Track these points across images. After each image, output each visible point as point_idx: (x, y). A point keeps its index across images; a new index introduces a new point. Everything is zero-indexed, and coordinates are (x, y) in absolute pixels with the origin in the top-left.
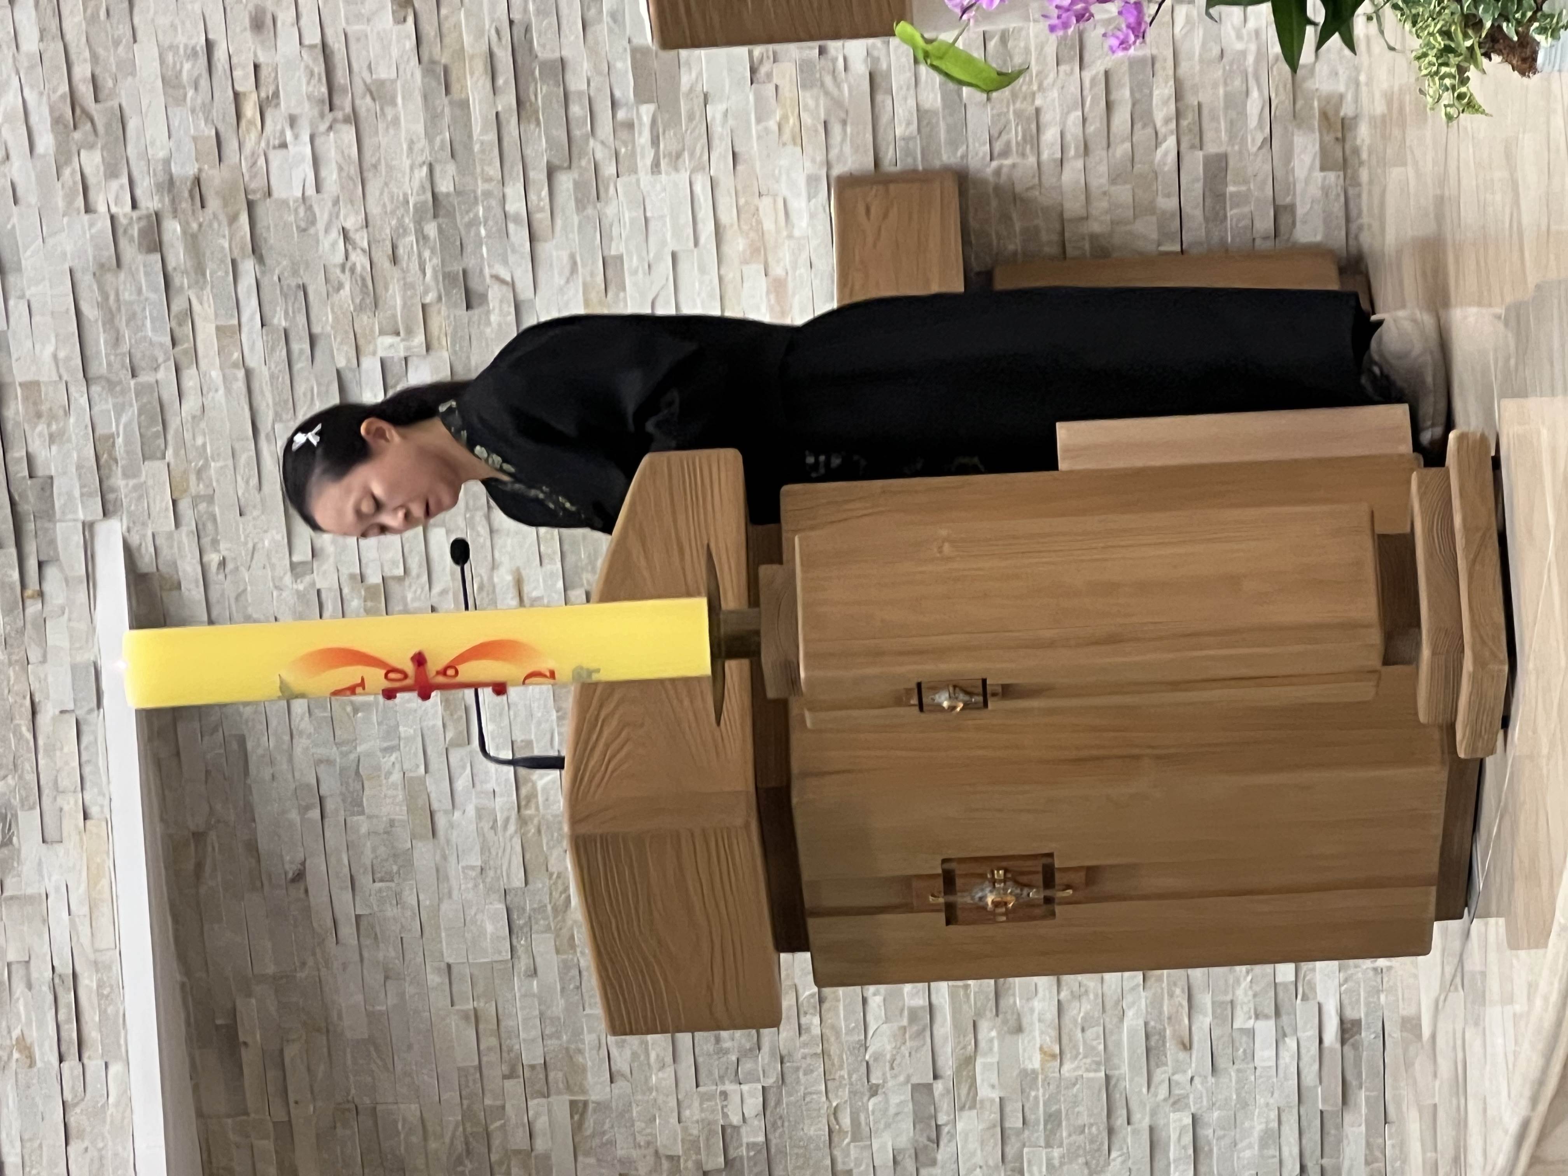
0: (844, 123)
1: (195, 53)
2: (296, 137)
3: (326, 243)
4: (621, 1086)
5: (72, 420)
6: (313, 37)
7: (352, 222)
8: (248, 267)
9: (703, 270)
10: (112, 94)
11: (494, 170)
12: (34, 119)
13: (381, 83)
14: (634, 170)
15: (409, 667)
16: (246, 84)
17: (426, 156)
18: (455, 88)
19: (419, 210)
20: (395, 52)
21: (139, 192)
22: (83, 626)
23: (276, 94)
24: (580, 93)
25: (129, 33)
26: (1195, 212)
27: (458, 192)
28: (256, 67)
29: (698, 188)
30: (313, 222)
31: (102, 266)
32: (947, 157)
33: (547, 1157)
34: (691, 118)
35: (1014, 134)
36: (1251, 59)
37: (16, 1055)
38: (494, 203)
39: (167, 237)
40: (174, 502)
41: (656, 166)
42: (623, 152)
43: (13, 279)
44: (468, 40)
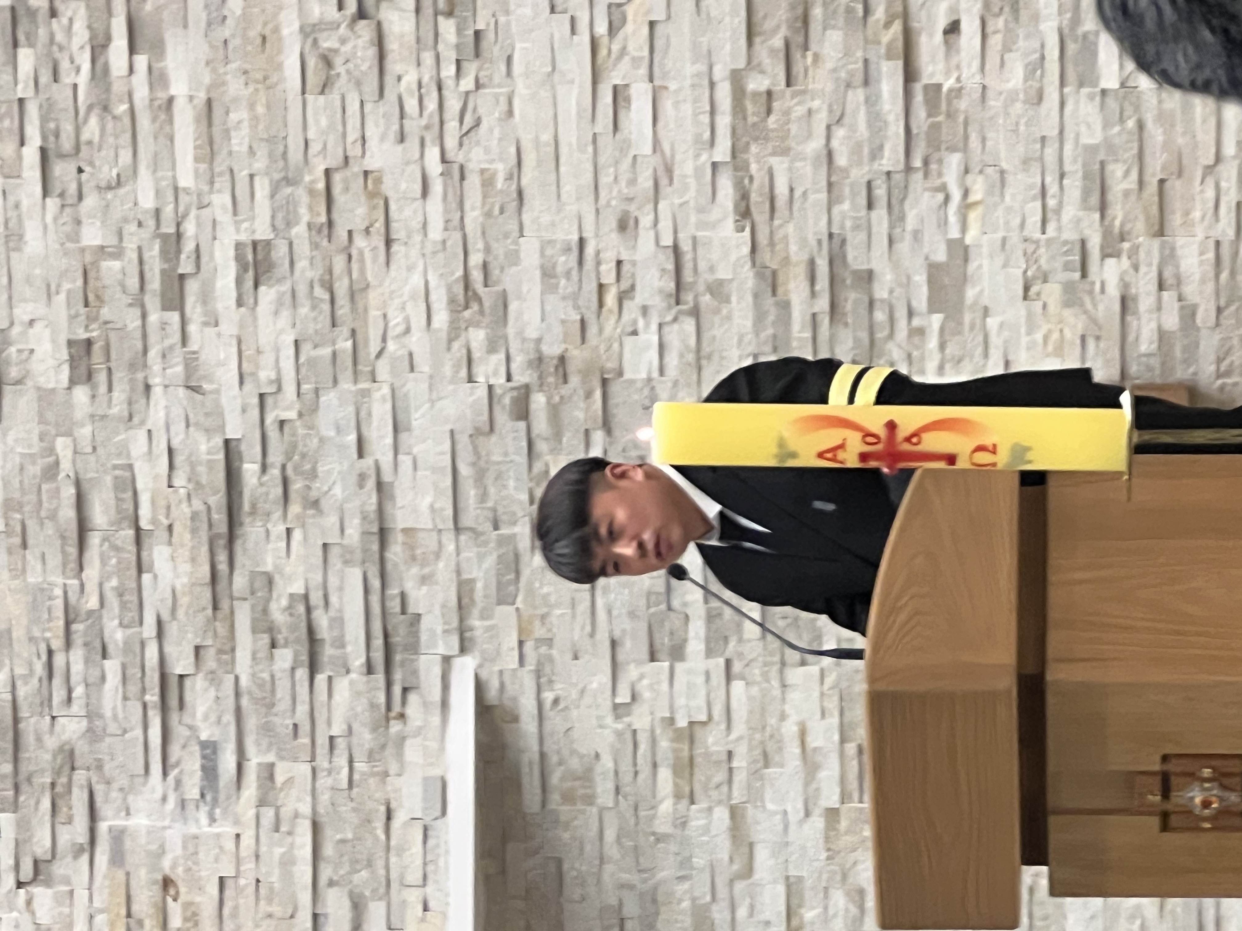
0: (1098, 338)
1: (569, 250)
2: (647, 325)
5: (441, 565)
6: (667, 240)
8: (598, 437)
10: (497, 282)
12: (433, 297)
13: (721, 283)
16: (609, 277)
17: (752, 349)
18: (780, 290)
20: (733, 257)
21: (514, 366)
22: (435, 745)
23: (633, 287)
24: (882, 301)
25: (516, 227)
28: (619, 263)
31: (478, 431)
32: (1181, 374)
34: (972, 327)
39: (533, 406)
40: (521, 643)
41: (941, 369)
42: (915, 353)
43: (403, 436)
44: (793, 248)
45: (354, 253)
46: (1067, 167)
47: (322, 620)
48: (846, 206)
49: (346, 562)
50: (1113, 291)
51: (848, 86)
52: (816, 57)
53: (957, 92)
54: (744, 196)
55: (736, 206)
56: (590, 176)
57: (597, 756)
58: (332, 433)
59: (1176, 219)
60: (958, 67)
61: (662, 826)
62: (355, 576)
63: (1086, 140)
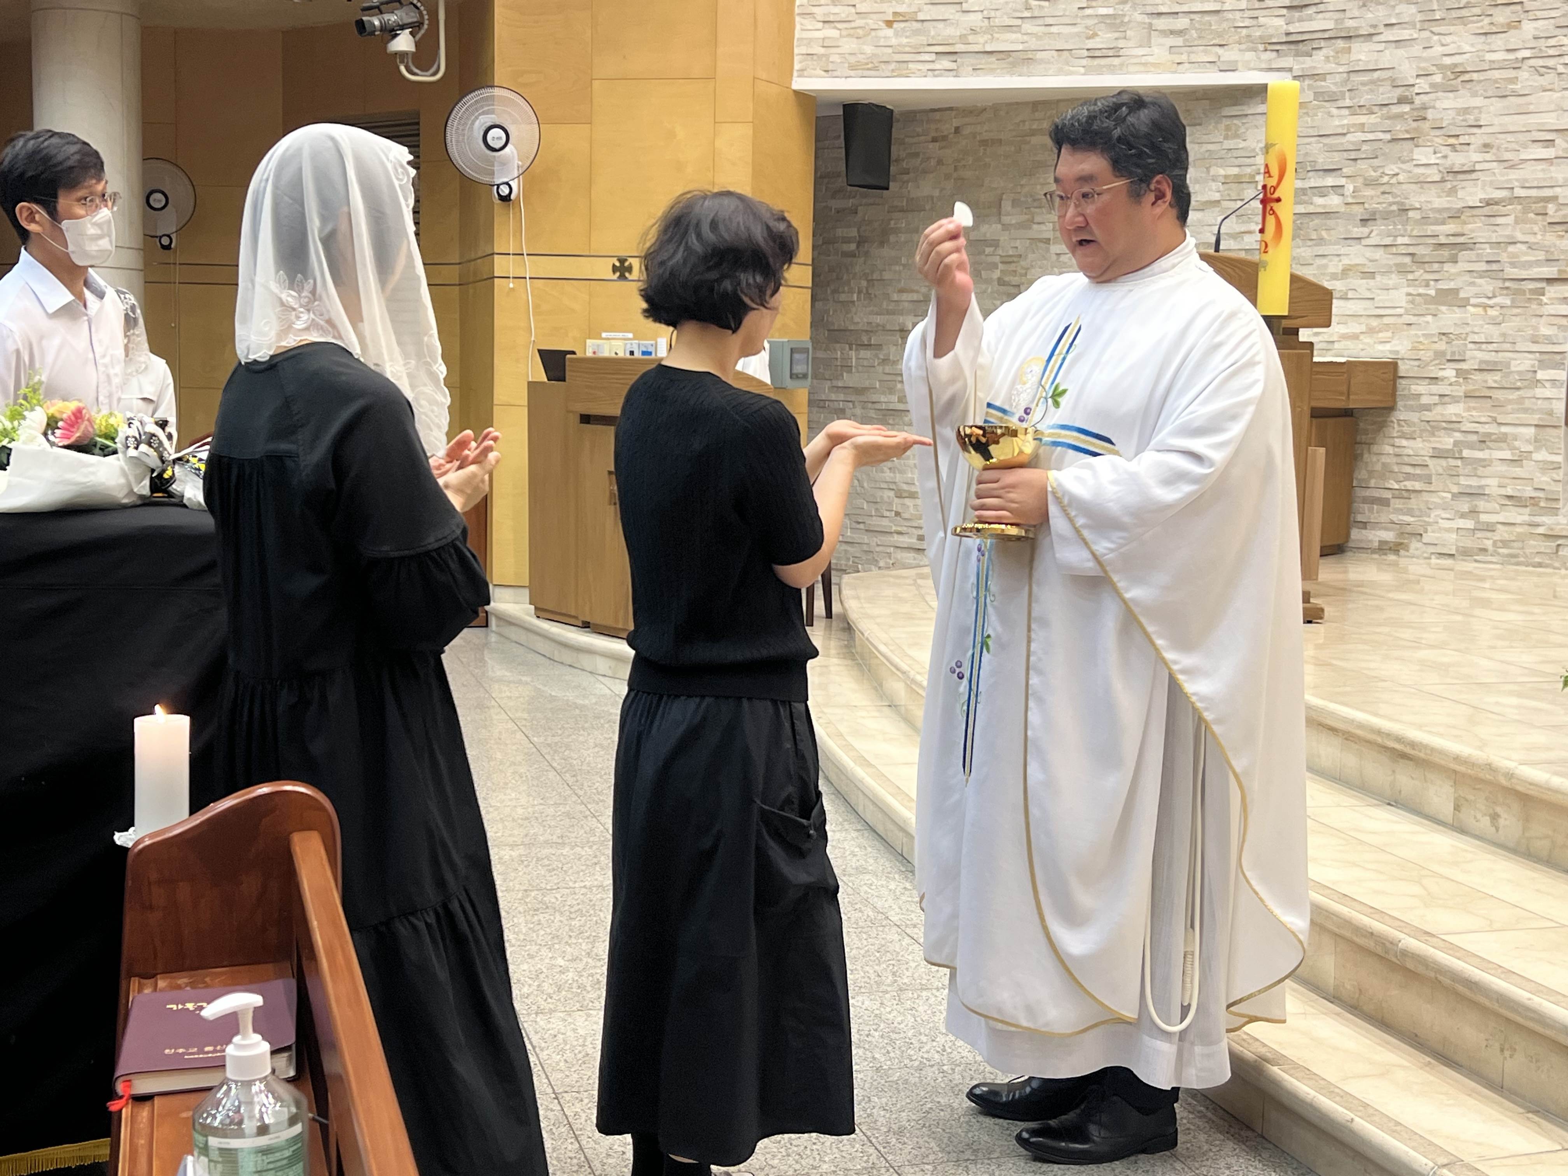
0: (1419, 366)
1: (1477, 120)
2: (1438, 158)
3: (1393, 167)
4: (1054, 257)
5: (1333, 65)
6: (1478, 167)
7: (1401, 178)
8: (1388, 137)
9: (1365, 309)
10: (1464, 88)
11: (1415, 233)
12: (1457, 56)
13: (1456, 192)
14: (1408, 286)
15: (1276, 196)
16: (1462, 140)
17: (1424, 207)
18: (1450, 220)
19: (1402, 204)
20: (1467, 198)
21: (1423, 96)
22: (1252, 65)
23: (1456, 151)
24: (1442, 268)
25: (1488, 95)
26: (1367, 493)
27: (1408, 218)
28: (1469, 144)
29: (1398, 310)
30: (1403, 162)
31: (1394, 80)
32: (1400, 404)
33: (1030, 228)
34: (1427, 309)
35: (1406, 429)
36: (1427, 519)
37: (1091, 32)
38: (1402, 232)
39: (1403, 105)
41: (1409, 294)
42: (1417, 282)
43: (1393, 45)
44: (1470, 226)
45: (1482, 17)
46: (1500, 354)
47: (1310, 11)
48: (1488, 251)
49: (1336, 20)
50: (1441, 374)
51: (1547, 251)
52: (1563, 236)
53: (1541, 304)
54: (1497, 203)
55: (1492, 199)
56: (1512, 130)
57: (1245, 140)
58: (1397, 11)
59: (1472, 403)
60: (1552, 304)
61: (1214, 171)
62: (1330, 25)
63: (1513, 363)
